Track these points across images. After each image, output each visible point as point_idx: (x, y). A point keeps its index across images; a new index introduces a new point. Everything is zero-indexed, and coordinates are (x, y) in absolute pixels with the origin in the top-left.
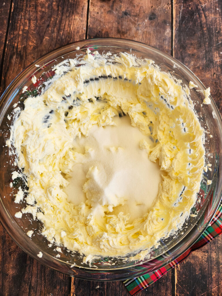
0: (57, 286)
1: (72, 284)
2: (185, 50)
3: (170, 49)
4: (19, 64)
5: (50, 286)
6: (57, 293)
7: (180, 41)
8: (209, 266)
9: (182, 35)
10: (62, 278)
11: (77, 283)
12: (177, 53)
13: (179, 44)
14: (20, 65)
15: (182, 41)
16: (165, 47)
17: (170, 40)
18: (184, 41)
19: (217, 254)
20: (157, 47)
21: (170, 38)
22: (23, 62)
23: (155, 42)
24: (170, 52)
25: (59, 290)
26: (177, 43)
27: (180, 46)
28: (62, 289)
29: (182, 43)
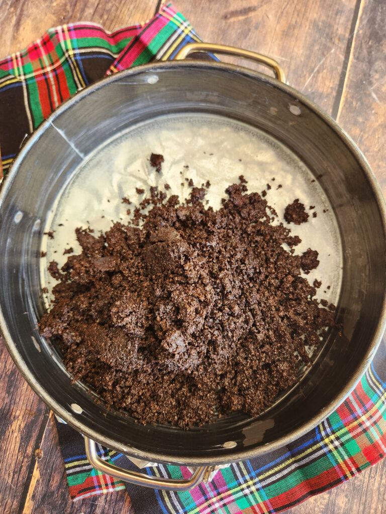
1: (28, 498)
2: (379, 43)
3: (347, 35)
4: (11, 6)
7: (372, 21)
9: (380, 10)
10: (10, 481)
11: (39, 497)
12: (361, 47)
13: (370, 28)
14: (12, 9)
15: (377, 22)
16: (337, 29)
17: (352, 16)
18: (382, 24)
19: (349, 500)
20: (320, 24)
21: (353, 11)
22: (21, 4)
23: (317, 13)
24: (346, 42)
26: (365, 25)
27: (370, 34)
28: (6, 503)
29: (375, 28)
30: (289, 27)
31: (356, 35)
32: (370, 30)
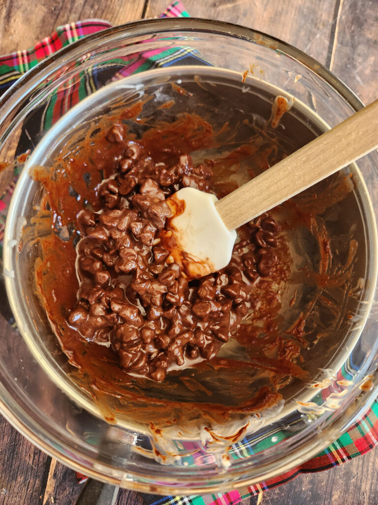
0: (19, 477)
1: (49, 477)
2: (361, 28)
3: (331, 21)
5: (3, 475)
6: (16, 490)
7: (353, 6)
8: (331, 477)
10: (31, 462)
11: (60, 475)
12: (344, 32)
13: (352, 13)
15: (358, 8)
16: (321, 15)
17: (335, 2)
18: (363, 9)
20: (305, 10)
24: (330, 27)
25: (21, 485)
26: (347, 11)
27: (353, 19)
28: (29, 483)
29: (357, 13)
30: (276, 14)
31: (340, 21)
32: (352, 15)
